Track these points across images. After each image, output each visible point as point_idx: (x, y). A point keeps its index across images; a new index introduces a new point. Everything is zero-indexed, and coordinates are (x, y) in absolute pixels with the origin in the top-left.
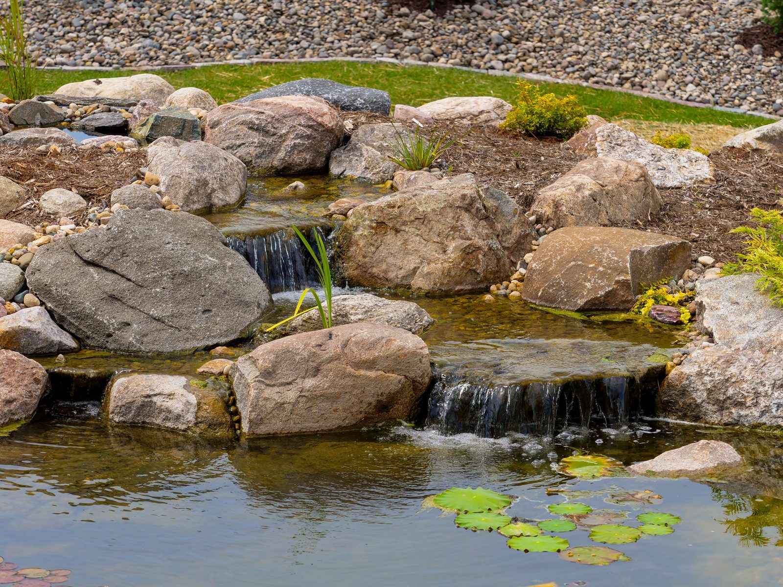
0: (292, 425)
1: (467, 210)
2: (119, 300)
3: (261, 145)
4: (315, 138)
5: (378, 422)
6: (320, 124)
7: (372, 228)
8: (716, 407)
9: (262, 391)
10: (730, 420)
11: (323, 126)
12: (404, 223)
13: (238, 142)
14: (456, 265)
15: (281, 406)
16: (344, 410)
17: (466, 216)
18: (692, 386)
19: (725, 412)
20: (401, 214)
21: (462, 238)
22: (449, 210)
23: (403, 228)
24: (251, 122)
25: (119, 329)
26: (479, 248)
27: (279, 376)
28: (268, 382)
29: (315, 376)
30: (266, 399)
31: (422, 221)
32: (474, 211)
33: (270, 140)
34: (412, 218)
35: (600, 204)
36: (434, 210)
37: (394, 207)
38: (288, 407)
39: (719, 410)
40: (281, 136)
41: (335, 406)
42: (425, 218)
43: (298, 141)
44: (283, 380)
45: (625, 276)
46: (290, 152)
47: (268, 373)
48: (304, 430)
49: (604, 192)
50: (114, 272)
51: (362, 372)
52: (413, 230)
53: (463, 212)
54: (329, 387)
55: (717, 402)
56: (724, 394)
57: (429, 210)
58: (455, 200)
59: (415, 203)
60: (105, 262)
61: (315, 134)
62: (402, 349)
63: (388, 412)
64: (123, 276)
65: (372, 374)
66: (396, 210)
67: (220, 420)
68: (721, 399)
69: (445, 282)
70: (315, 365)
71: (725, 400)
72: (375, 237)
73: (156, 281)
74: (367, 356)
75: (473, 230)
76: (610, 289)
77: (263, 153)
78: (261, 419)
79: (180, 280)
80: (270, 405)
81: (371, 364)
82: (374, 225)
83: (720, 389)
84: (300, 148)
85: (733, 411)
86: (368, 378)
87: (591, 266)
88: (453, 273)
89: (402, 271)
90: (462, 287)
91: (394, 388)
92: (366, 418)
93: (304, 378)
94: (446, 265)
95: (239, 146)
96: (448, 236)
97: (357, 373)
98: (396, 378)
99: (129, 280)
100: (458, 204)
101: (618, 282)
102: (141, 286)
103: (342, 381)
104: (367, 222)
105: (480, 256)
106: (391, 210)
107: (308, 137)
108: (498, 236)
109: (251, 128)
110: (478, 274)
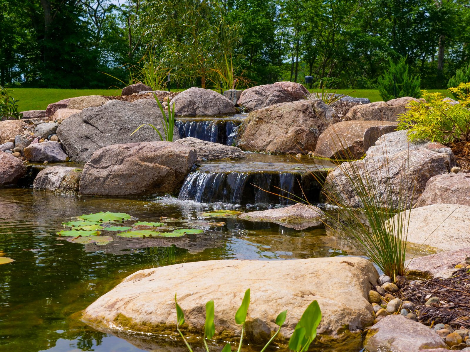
0: (103, 190)
1: (303, 112)
2: (90, 139)
3: (258, 101)
4: (282, 97)
5: (153, 193)
6: (286, 91)
7: (256, 121)
8: (347, 195)
9: (89, 170)
10: (354, 204)
11: (287, 92)
12: (272, 119)
13: (249, 100)
14: (290, 139)
15: (97, 179)
16: (133, 184)
17: (302, 115)
18: (336, 182)
19: (352, 199)
20: (270, 114)
21: (297, 126)
22: (294, 112)
23: (270, 121)
24: (256, 91)
25: (82, 152)
26: (304, 131)
27: (102, 163)
28: (95, 166)
29: (120, 164)
30: (90, 174)
31: (280, 117)
32: (307, 113)
33: (261, 98)
34: (276, 116)
35: (384, 114)
36: (286, 112)
37: (268, 111)
38: (101, 180)
39: (349, 198)
40: (267, 96)
41: (128, 182)
42: (282, 116)
43: (274, 98)
44: (103, 165)
45: (360, 139)
46: (268, 103)
47: (96, 161)
48: (110, 194)
49: (389, 108)
50: (94, 126)
51: (145, 163)
52: (275, 122)
53: (301, 113)
54: (126, 170)
55: (348, 192)
56: (352, 187)
57: (285, 112)
58: (298, 107)
59: (279, 109)
60: (91, 122)
61: (282, 95)
62: (171, 152)
63: (159, 188)
64: (97, 128)
65: (151, 165)
66: (269, 112)
67: (71, 186)
68: (350, 190)
69: (283, 148)
70: (121, 158)
71: (352, 191)
72: (256, 126)
73: (110, 131)
74: (150, 154)
75: (303, 122)
76: (350, 145)
77: (258, 105)
78: (86, 185)
79: (123, 131)
80: (91, 178)
81: (151, 159)
82: (257, 120)
83: (349, 184)
84: (273, 101)
85: (356, 198)
86: (148, 167)
87: (345, 134)
88: (288, 144)
89: (265, 142)
90: (292, 151)
91: (163, 174)
92: (146, 190)
93: (114, 165)
94: (286, 139)
95: (249, 102)
96: (290, 125)
97: (142, 163)
98: (165, 168)
99: (99, 130)
100: (300, 109)
101: (356, 142)
102: (103, 133)
103: (133, 167)
104: (254, 119)
105: (304, 135)
106: (266, 112)
107: (278, 96)
108: (319, 126)
109: (256, 93)
110: (303, 145)
